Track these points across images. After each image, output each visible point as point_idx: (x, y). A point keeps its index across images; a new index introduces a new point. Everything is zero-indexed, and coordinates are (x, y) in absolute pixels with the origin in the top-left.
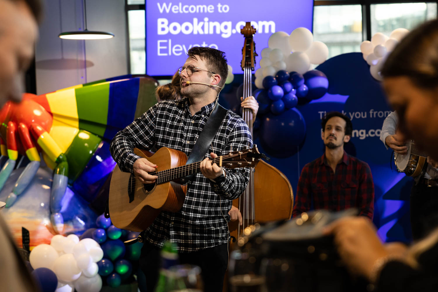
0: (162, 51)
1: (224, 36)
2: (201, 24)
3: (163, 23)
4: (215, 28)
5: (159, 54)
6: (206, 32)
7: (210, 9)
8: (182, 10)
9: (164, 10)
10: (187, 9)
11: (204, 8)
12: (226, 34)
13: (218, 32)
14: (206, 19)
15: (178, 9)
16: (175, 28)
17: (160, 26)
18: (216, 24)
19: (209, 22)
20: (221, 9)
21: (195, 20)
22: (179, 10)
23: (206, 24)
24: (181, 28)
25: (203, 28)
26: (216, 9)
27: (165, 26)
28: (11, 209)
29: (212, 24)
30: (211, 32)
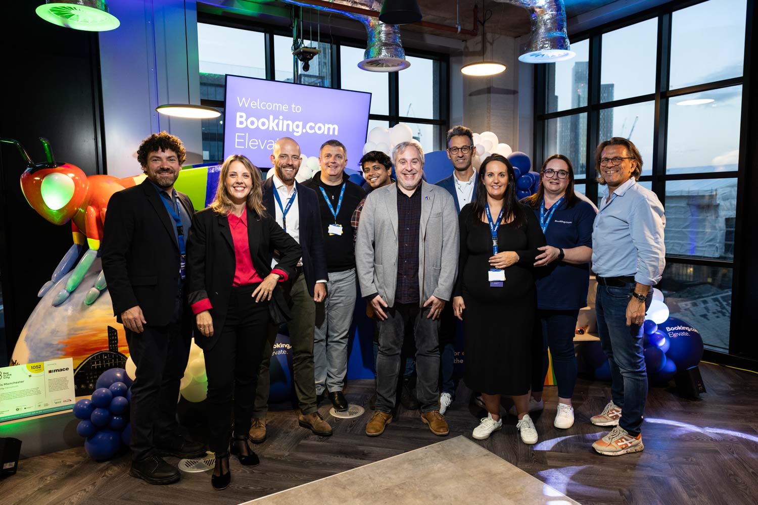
0: (239, 143)
1: (295, 134)
2: (276, 121)
3: (241, 117)
4: (288, 125)
5: (236, 147)
6: (280, 129)
7: (284, 108)
8: (260, 106)
9: (243, 104)
10: (264, 106)
11: (279, 106)
12: (298, 132)
13: (291, 130)
14: (281, 117)
15: (256, 104)
16: (252, 123)
17: (238, 119)
18: (290, 122)
19: (283, 120)
20: (295, 110)
21: (271, 117)
22: (257, 106)
23: (281, 122)
24: (258, 123)
25: (278, 125)
26: (290, 108)
27: (243, 120)
28: (93, 307)
29: (286, 122)
30: (285, 129)
